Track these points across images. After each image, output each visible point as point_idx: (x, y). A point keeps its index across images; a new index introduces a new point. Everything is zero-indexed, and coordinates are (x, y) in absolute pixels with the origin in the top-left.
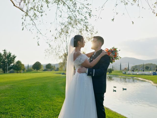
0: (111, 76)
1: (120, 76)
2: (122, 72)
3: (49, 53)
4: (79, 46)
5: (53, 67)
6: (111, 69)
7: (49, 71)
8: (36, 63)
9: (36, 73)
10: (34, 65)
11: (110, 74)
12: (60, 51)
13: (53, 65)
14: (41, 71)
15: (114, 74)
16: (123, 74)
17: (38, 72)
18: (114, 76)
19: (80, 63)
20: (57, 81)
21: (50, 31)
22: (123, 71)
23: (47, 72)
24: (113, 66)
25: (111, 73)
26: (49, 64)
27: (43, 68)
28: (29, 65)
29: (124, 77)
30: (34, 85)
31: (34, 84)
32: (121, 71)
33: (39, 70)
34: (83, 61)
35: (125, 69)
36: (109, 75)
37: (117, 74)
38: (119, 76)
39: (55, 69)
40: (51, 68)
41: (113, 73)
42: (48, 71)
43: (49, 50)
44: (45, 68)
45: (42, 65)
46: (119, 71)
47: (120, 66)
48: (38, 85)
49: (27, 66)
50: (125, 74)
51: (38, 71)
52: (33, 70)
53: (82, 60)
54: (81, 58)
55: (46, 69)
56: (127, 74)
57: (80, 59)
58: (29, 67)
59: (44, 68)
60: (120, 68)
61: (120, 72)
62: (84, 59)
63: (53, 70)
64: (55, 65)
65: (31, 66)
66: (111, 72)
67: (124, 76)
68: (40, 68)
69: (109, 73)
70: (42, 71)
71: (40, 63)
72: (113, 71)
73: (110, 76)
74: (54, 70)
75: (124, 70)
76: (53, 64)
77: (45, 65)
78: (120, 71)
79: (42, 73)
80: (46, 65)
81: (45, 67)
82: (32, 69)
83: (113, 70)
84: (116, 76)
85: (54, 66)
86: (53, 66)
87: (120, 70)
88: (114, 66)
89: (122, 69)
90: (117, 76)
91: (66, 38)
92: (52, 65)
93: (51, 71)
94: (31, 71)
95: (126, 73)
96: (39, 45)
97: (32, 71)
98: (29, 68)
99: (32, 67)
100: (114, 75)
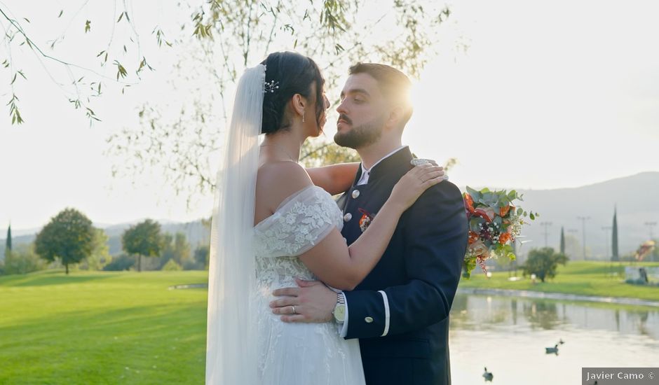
0: (550, 296)
1: (609, 300)
2: (620, 270)
3: (139, 155)
4: (297, 124)
5: (173, 243)
6: (552, 250)
7: (148, 269)
8: (61, 216)
9: (60, 288)
10: (47, 229)
11: (545, 287)
12: (205, 139)
13: (173, 233)
14: (91, 273)
15: (570, 285)
16: (630, 282)
17: (71, 274)
18: (572, 297)
19: (293, 250)
20: (188, 339)
21: (88, 27)
22: (627, 264)
23: (132, 274)
24: (566, 234)
25: (548, 280)
26: (148, 222)
27: (107, 252)
28: (13, 235)
29: (637, 301)
30: (33, 368)
31: (36, 359)
32: (616, 264)
33: (78, 261)
34: (310, 237)
35: (640, 252)
36: (538, 291)
37: (588, 285)
38: (602, 300)
39: (183, 259)
40: (157, 251)
41: (562, 276)
42: (139, 270)
43: (133, 138)
44: (120, 252)
45: (102, 231)
46: (602, 264)
47: (610, 232)
48: (56, 366)
49: (5, 236)
50: (643, 281)
51: (76, 270)
52: (40, 262)
53: (305, 230)
54: (300, 217)
55: (123, 258)
56: (652, 285)
57: (292, 219)
58: (13, 242)
59: (111, 251)
60: (610, 243)
61: (612, 270)
62: (321, 223)
63: (172, 262)
64: (182, 231)
65: (30, 236)
66: (552, 275)
67: (636, 297)
68: (89, 251)
69: (537, 276)
70: (97, 269)
71: (84, 219)
72: (560, 268)
73: (542, 296)
74: (179, 262)
75: (632, 259)
76: (173, 226)
77: (120, 234)
78: (609, 264)
79: (101, 286)
80: (128, 228)
81: (120, 245)
82: (36, 256)
83: (563, 259)
84: (583, 295)
85: (180, 238)
86: (169, 239)
87: (610, 254)
88: (570, 231)
89: (622, 252)
90: (592, 295)
91: (246, 55)
92: (163, 232)
93: (159, 269)
94: (27, 272)
95: (650, 278)
96: (20, 120)
97: (35, 269)
98: (16, 252)
99: (33, 246)
100: (567, 293)
